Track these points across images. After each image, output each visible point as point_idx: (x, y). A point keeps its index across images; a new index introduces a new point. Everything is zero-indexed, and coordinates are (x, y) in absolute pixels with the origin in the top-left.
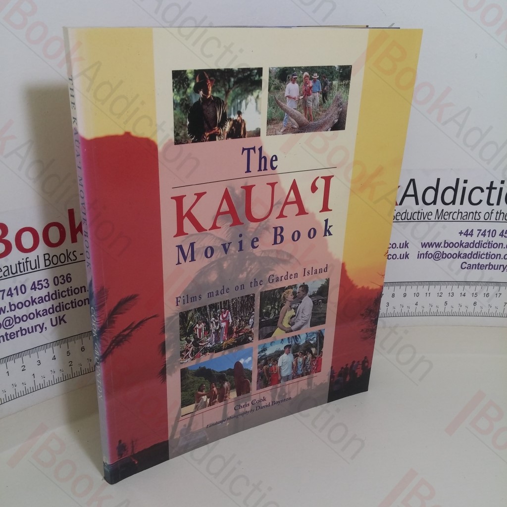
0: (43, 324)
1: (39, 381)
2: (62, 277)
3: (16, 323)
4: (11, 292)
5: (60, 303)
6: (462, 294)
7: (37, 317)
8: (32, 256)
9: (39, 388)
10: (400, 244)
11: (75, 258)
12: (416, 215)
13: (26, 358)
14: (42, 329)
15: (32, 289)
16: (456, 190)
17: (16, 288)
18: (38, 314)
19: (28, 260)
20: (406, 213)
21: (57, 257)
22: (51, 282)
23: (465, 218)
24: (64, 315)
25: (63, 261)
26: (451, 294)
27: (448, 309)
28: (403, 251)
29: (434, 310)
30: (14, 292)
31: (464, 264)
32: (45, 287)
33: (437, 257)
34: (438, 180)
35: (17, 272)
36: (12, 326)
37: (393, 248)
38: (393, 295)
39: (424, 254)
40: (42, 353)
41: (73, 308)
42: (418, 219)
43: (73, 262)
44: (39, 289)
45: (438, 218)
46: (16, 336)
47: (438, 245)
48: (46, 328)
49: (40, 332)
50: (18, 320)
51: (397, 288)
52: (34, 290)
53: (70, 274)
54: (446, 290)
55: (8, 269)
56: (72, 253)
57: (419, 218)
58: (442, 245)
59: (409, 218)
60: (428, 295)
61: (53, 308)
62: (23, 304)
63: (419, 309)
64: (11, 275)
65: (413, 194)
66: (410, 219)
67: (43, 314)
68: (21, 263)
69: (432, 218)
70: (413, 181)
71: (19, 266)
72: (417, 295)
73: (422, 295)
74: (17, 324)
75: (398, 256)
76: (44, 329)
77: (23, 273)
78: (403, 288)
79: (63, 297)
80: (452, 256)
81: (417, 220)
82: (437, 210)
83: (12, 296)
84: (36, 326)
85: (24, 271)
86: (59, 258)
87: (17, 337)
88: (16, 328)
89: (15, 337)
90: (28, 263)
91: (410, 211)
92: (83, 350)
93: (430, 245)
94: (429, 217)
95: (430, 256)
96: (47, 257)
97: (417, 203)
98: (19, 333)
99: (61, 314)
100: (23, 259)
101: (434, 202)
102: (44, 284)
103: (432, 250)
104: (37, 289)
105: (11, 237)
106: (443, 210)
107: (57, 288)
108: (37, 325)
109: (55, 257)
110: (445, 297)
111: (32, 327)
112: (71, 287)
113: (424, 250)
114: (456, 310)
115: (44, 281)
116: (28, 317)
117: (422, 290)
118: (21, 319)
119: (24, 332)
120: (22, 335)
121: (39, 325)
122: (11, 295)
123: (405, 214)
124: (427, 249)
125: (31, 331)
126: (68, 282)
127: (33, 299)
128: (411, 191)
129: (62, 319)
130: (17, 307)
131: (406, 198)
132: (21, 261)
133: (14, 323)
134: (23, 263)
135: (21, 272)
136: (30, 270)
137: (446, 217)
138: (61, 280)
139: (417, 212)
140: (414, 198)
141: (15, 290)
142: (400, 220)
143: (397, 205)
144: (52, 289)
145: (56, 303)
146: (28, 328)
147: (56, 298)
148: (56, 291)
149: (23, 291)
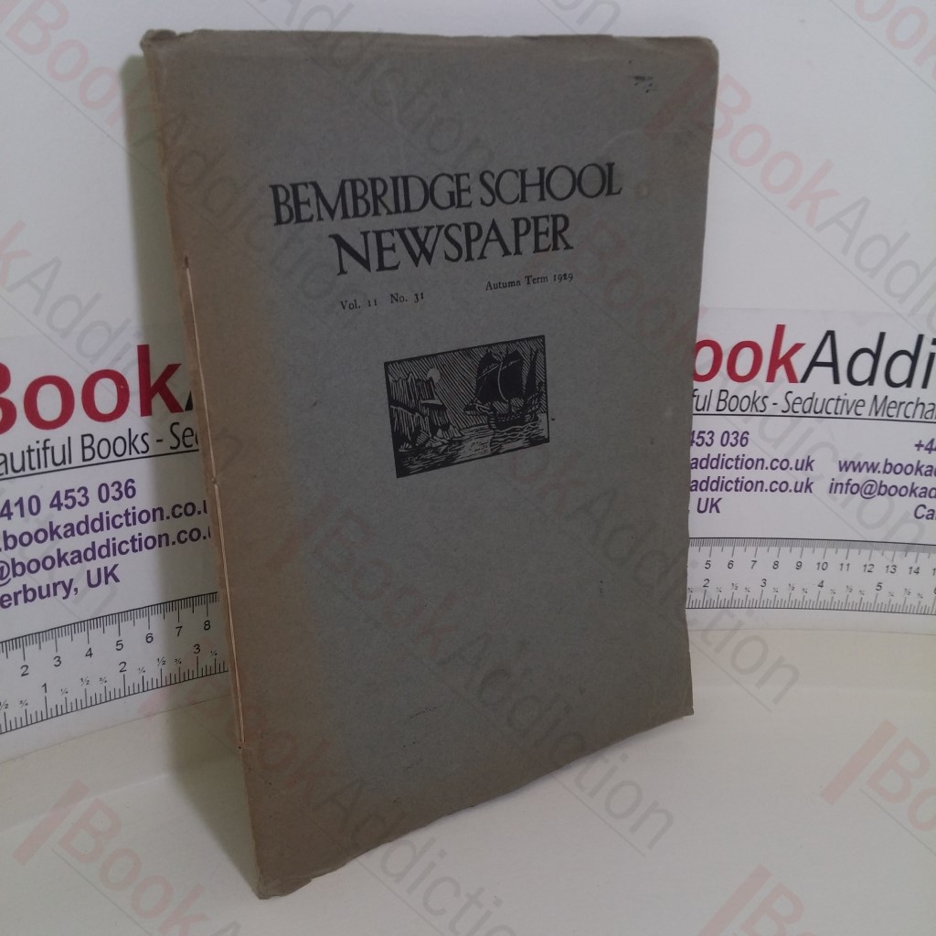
0: (71, 581)
1: (55, 699)
2: (116, 486)
4: (9, 509)
5: (108, 540)
6: (913, 570)
7: (60, 566)
8: (57, 437)
9: (54, 714)
10: (797, 461)
11: (144, 448)
12: (832, 404)
13: (31, 649)
14: (68, 591)
15: (52, 506)
16: (914, 358)
17: (20, 502)
18: (62, 559)
19: (48, 444)
20: (812, 398)
21: (109, 443)
22: (93, 494)
23: (929, 415)
24: (116, 566)
25: (119, 452)
26: (891, 569)
27: (883, 597)
28: (801, 476)
29: (854, 598)
30: (15, 510)
31: (922, 508)
32: (80, 504)
33: (867, 491)
34: (882, 335)
35: (23, 468)
36: (6, 580)
37: (782, 468)
38: (776, 565)
39: (841, 484)
40: (64, 641)
41: (134, 551)
42: (836, 414)
43: (141, 455)
44: (67, 506)
45: (876, 413)
46: (13, 602)
47: (873, 468)
48: (76, 590)
49: (64, 598)
50: (19, 569)
51: (785, 550)
52: (56, 508)
53: (132, 481)
54: (880, 559)
55: (5, 461)
56: (139, 438)
57: (838, 411)
58: (881, 468)
59: (818, 410)
60: (845, 567)
61: (93, 549)
62: (33, 537)
63: (825, 595)
64: (11, 473)
65: (830, 361)
66: (821, 412)
67: (72, 560)
68: (33, 450)
69: (864, 411)
70: (831, 334)
71: (30, 455)
72: (823, 566)
73: (833, 567)
74: (17, 577)
75: (792, 487)
76: (72, 591)
77: (37, 471)
78: (797, 550)
79: (115, 527)
80: (898, 491)
81: (833, 415)
82: (876, 397)
83: (9, 518)
84: (55, 585)
85: (39, 467)
86: (112, 447)
87: (16, 603)
88: (15, 585)
89: (10, 604)
90: (49, 452)
91: (820, 396)
92: (149, 640)
93: (857, 467)
94: (859, 410)
95: (855, 489)
96: (88, 441)
97: (836, 380)
98: (21, 597)
99: (109, 562)
100: (38, 442)
101: (871, 380)
102: (79, 497)
103: (859, 478)
104: (63, 508)
105: (15, 394)
106: (886, 397)
107: (103, 507)
108: (59, 583)
109: (104, 444)
110: (880, 574)
111: (48, 586)
112: (134, 508)
113: (844, 477)
114: (898, 600)
115: (79, 491)
116: (40, 564)
117: (835, 557)
119: (30, 595)
120: (26, 600)
121: (63, 583)
122: (9, 515)
123: (810, 400)
124: (850, 474)
125: (44, 593)
126: (128, 496)
127: (54, 528)
128: (825, 356)
129: (112, 573)
130: (18, 540)
131: (815, 369)
132: (34, 446)
133: (11, 574)
134: (38, 450)
135: (32, 469)
136: (51, 467)
137: (893, 412)
138: (113, 492)
139: (836, 398)
140: (829, 370)
141: (18, 506)
142: (801, 414)
143: (797, 382)
144: (94, 509)
145: (100, 538)
146: (40, 588)
147: (102, 529)
148: (101, 514)
149: (35, 510)
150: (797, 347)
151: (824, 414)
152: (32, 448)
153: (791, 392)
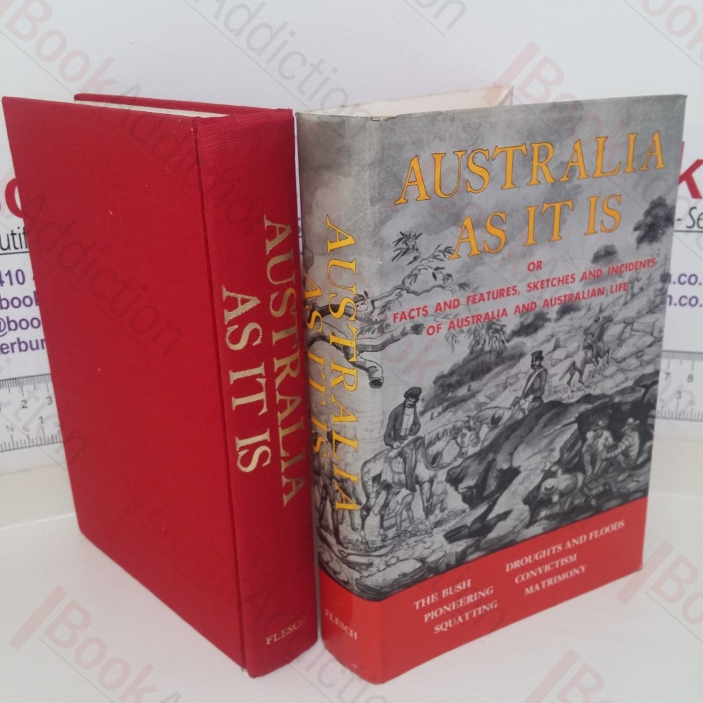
1: (51, 430)
3: (10, 329)
9: (51, 442)
13: (28, 388)
17: (9, 273)
30: (6, 279)
35: (9, 247)
36: (3, 333)
37: (690, 283)
38: (690, 378)
46: (10, 349)
50: (13, 326)
51: (700, 363)
62: (22, 302)
68: (15, 234)
71: (13, 238)
74: (12, 331)
77: (20, 250)
84: (43, 340)
85: (22, 247)
87: (13, 351)
88: (10, 337)
89: (8, 352)
98: (16, 347)
100: (19, 228)
111: (37, 341)
118: (18, 325)
119: (23, 346)
120: (21, 350)
125: (34, 346)
130: (10, 303)
133: (7, 329)
134: (20, 234)
135: (16, 248)
141: (8, 276)
146: (30, 342)
149: (21, 281)
152: (14, 232)
153: (695, 208)
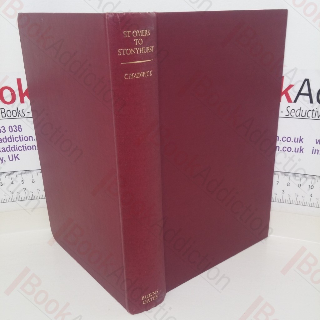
0: (3, 157)
10: (295, 138)
12: (310, 113)
20: (300, 110)
22: (7, 129)
24: (18, 155)
28: (298, 145)
37: (288, 141)
38: (288, 184)
39: (318, 150)
42: (312, 117)
48: (5, 161)
49: (1, 163)
51: (292, 178)
57: (314, 116)
59: (303, 115)
63: (314, 200)
65: (308, 93)
66: (305, 116)
67: (2, 150)
75: (293, 150)
76: (4, 162)
78: (298, 179)
81: (311, 118)
91: (304, 109)
97: (311, 102)
99: (16, 153)
107: (11, 134)
112: (22, 135)
113: (318, 147)
117: (317, 183)
128: (305, 90)
129: (17, 157)
131: (300, 97)
139: (312, 110)
140: (308, 97)
142: (295, 117)
143: (291, 102)
144: (8, 134)
145: (12, 144)
147: (11, 141)
148: (11, 136)
150: (290, 86)
151: (306, 117)
153: (289, 107)
